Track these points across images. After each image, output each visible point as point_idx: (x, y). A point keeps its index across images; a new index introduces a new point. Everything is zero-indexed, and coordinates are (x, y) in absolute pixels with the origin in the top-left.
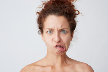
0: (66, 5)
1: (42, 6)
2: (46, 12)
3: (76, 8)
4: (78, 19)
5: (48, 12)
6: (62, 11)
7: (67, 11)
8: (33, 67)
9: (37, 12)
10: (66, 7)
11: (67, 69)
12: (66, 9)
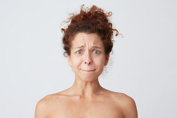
7: (101, 28)
8: (56, 96)
9: (63, 29)
11: (100, 99)
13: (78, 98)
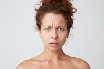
0: (64, 4)
1: (40, 3)
2: (44, 9)
3: (73, 6)
4: (75, 16)
5: (46, 10)
6: (60, 10)
7: (65, 9)
8: (31, 61)
9: (36, 9)
10: (63, 5)
11: (64, 63)
12: (64, 7)
13: (47, 63)
